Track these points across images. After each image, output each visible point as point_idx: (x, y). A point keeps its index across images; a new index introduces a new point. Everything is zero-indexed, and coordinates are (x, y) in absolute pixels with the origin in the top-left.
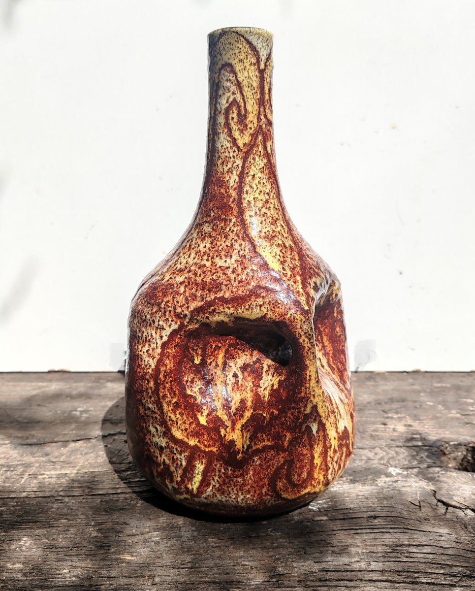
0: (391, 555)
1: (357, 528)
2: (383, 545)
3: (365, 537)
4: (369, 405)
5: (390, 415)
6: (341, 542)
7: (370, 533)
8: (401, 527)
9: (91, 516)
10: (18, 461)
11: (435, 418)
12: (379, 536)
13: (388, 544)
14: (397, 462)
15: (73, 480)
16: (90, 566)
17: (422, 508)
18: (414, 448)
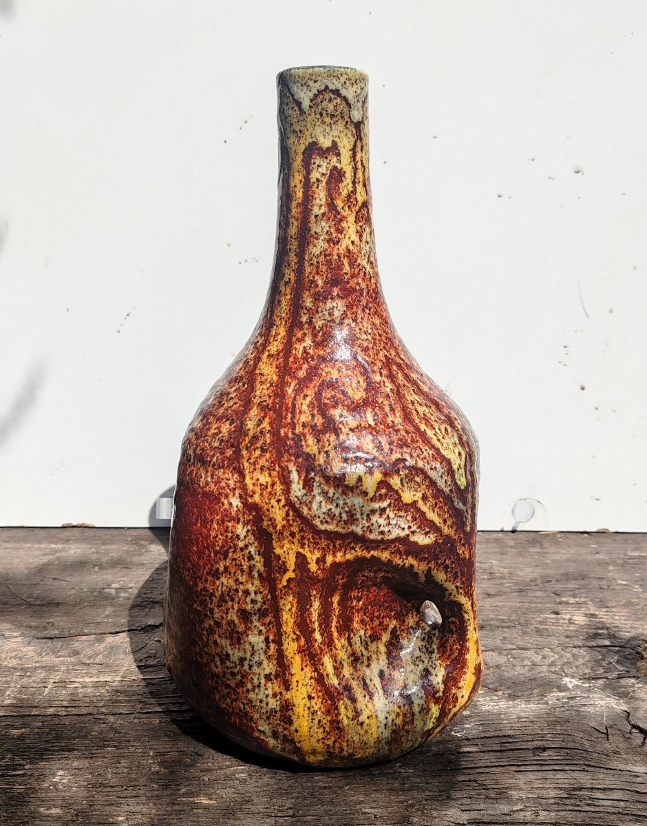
0: (568, 802)
1: (520, 763)
2: (555, 788)
3: (531, 776)
4: (533, 584)
5: (564, 599)
6: (497, 783)
7: (538, 771)
8: (581, 762)
9: (148, 742)
10: (36, 662)
11: (628, 604)
12: (550, 775)
13: (563, 786)
14: (575, 670)
15: (117, 691)
16: (154, 812)
17: (610, 736)
18: (599, 649)
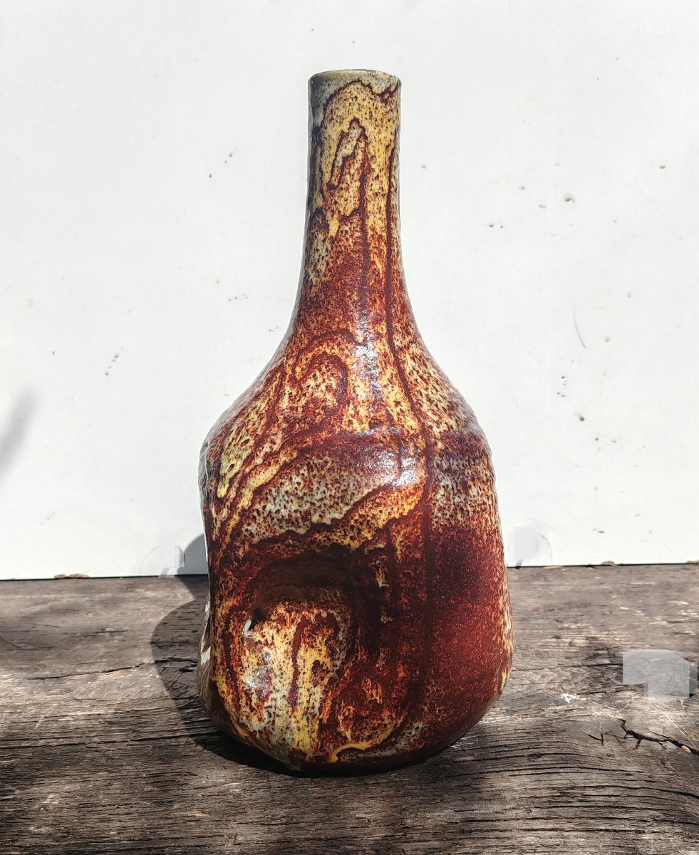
0: (560, 799)
1: (514, 769)
2: (548, 788)
3: (526, 779)
4: (535, 613)
5: (566, 625)
6: (492, 787)
7: (532, 774)
8: (575, 765)
9: (141, 766)
10: (26, 700)
11: (631, 627)
12: (543, 777)
13: (556, 786)
14: (573, 686)
15: (110, 723)
16: (146, 826)
17: (605, 742)
18: (598, 668)
